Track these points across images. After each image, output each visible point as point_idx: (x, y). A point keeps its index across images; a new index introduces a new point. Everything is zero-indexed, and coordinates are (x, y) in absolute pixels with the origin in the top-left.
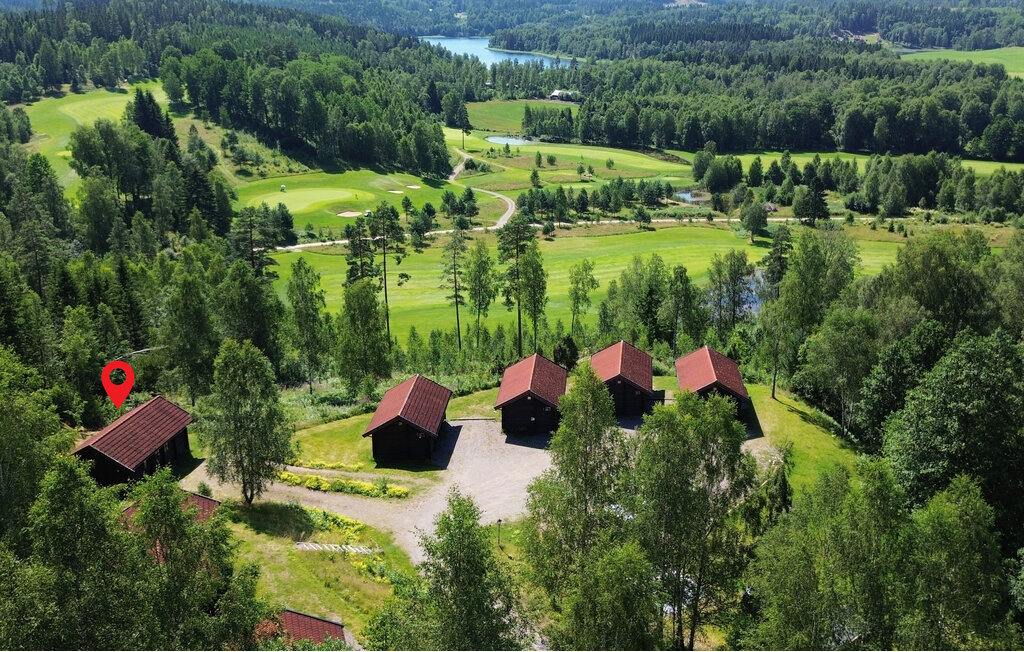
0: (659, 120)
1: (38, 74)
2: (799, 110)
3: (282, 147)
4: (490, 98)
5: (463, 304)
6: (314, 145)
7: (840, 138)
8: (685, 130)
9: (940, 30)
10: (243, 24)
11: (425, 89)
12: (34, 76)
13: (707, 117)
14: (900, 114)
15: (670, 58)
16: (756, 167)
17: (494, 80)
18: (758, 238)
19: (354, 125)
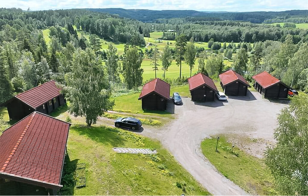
0: (197, 35)
1: (46, 23)
2: (233, 32)
3: (104, 39)
4: (153, 32)
5: (157, 69)
6: (112, 38)
7: (243, 40)
8: (204, 37)
9: (258, 20)
10: (95, 15)
11: (138, 28)
12: (45, 24)
13: (210, 34)
14: (259, 33)
15: (196, 23)
16: (225, 45)
17: (154, 28)
18: (230, 60)
19: (122, 33)
